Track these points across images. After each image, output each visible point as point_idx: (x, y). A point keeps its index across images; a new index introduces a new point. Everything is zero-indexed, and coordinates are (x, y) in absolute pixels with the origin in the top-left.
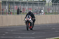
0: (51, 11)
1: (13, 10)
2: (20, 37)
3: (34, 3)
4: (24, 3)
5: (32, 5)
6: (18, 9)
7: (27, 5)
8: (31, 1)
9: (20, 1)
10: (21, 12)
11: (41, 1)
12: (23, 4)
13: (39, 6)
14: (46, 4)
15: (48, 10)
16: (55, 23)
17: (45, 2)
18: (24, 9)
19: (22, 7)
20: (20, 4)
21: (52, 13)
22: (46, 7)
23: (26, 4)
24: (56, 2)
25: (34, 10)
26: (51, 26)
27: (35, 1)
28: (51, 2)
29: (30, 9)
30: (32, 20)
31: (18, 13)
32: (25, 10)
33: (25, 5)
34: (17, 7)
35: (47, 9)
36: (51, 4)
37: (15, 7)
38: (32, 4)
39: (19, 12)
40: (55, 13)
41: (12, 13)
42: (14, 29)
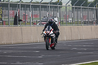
0: (71, 19)
1: (7, 17)
2: (18, 63)
3: (42, 7)
4: (26, 6)
5: (39, 10)
6: (16, 16)
7: (30, 10)
8: (38, 3)
9: (18, 2)
10: (21, 20)
11: (54, 3)
12: (24, 7)
13: (51, 10)
14: (62, 8)
15: (66, 17)
16: (77, 39)
17: (61, 4)
18: (25, 15)
19: (22, 12)
20: (19, 7)
21: (72, 23)
22: (62, 12)
23: (29, 7)
24: (79, 4)
25: (42, 18)
26: (70, 44)
27: (43, 3)
28: (71, 5)
29: (36, 16)
30: (54, 33)
31: (15, 23)
32: (28, 17)
33: (27, 10)
34: (13, 13)
35: (64, 16)
36: (71, 8)
37: (11, 12)
38: (39, 8)
39: (18, 21)
40: (78, 23)
41: (6, 23)
42: (9, 49)
